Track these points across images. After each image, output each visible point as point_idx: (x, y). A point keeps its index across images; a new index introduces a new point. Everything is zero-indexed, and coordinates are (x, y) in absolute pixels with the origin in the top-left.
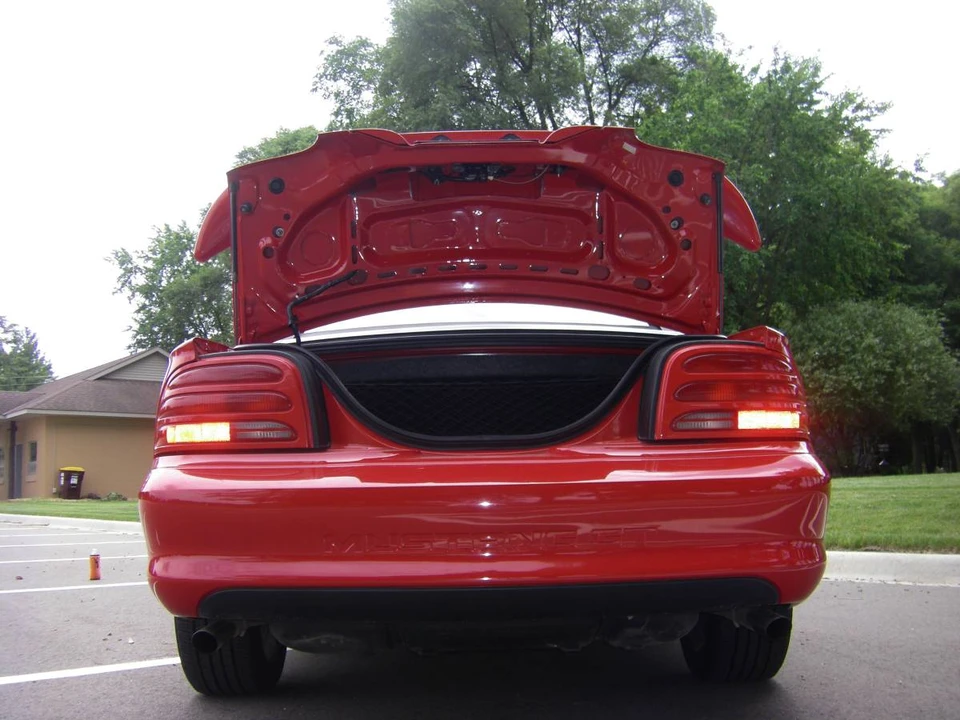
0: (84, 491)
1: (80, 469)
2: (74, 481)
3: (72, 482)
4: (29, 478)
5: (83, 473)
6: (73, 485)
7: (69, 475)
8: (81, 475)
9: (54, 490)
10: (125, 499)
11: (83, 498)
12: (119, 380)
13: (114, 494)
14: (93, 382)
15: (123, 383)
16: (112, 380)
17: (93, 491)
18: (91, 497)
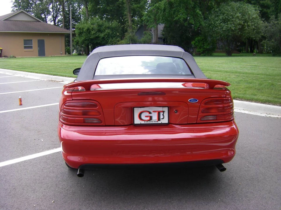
1: (1, 48)
8: (1, 50)
10: (15, 57)
11: (3, 57)
12: (11, 20)
13: (12, 56)
14: (3, 21)
15: (12, 21)
16: (9, 20)
17: (5, 55)
18: (5, 57)
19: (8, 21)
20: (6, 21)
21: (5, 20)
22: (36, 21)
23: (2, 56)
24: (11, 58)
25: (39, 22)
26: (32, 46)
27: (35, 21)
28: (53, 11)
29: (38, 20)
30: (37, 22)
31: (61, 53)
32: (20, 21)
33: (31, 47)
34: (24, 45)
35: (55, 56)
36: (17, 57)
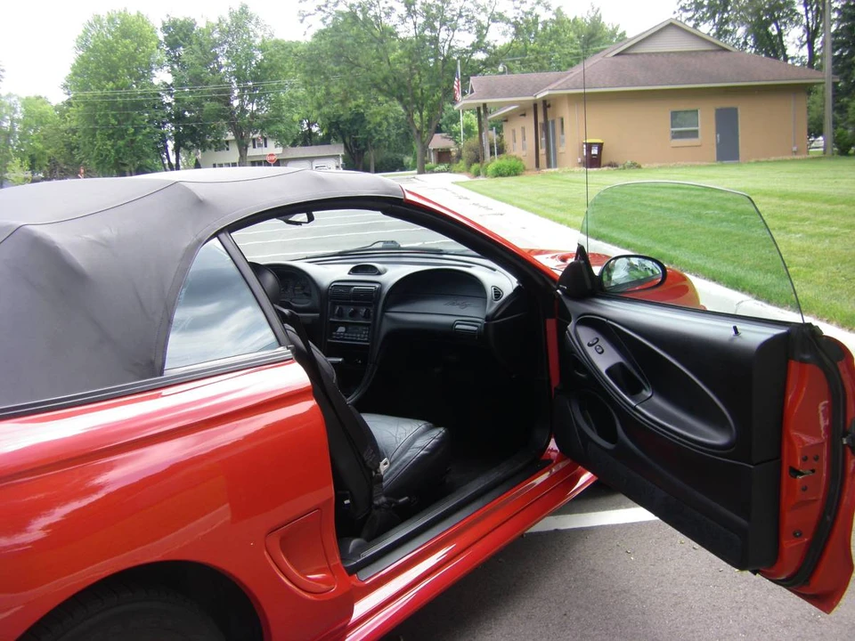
0: (604, 160)
1: (599, 141)
2: (595, 151)
3: (593, 153)
4: (561, 150)
5: (602, 144)
6: (594, 155)
7: (589, 146)
8: (600, 146)
9: (579, 160)
10: (639, 167)
11: (604, 166)
12: (636, 54)
13: (629, 162)
14: (612, 59)
15: (640, 57)
16: (629, 54)
17: (614, 160)
18: (611, 165)
19: (627, 56)
20: (619, 59)
21: (616, 55)
22: (709, 48)
23: (603, 162)
24: (624, 168)
25: (725, 53)
26: (696, 131)
27: (712, 51)
28: (807, 12)
29: (719, 46)
30: (719, 53)
31: (795, 149)
32: (662, 54)
33: (694, 134)
34: (672, 127)
35: (773, 158)
36: (642, 166)
